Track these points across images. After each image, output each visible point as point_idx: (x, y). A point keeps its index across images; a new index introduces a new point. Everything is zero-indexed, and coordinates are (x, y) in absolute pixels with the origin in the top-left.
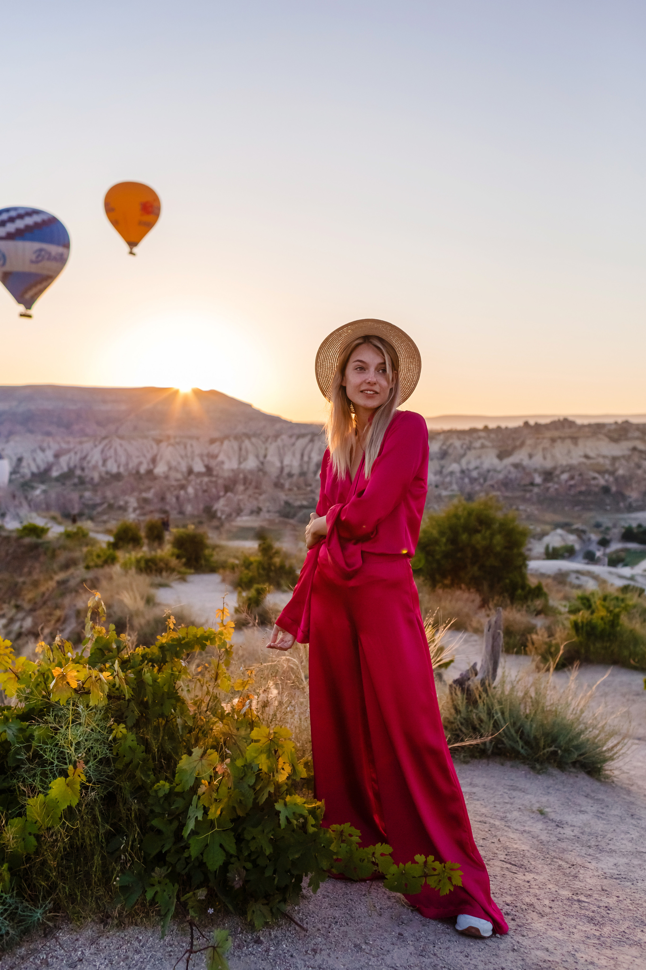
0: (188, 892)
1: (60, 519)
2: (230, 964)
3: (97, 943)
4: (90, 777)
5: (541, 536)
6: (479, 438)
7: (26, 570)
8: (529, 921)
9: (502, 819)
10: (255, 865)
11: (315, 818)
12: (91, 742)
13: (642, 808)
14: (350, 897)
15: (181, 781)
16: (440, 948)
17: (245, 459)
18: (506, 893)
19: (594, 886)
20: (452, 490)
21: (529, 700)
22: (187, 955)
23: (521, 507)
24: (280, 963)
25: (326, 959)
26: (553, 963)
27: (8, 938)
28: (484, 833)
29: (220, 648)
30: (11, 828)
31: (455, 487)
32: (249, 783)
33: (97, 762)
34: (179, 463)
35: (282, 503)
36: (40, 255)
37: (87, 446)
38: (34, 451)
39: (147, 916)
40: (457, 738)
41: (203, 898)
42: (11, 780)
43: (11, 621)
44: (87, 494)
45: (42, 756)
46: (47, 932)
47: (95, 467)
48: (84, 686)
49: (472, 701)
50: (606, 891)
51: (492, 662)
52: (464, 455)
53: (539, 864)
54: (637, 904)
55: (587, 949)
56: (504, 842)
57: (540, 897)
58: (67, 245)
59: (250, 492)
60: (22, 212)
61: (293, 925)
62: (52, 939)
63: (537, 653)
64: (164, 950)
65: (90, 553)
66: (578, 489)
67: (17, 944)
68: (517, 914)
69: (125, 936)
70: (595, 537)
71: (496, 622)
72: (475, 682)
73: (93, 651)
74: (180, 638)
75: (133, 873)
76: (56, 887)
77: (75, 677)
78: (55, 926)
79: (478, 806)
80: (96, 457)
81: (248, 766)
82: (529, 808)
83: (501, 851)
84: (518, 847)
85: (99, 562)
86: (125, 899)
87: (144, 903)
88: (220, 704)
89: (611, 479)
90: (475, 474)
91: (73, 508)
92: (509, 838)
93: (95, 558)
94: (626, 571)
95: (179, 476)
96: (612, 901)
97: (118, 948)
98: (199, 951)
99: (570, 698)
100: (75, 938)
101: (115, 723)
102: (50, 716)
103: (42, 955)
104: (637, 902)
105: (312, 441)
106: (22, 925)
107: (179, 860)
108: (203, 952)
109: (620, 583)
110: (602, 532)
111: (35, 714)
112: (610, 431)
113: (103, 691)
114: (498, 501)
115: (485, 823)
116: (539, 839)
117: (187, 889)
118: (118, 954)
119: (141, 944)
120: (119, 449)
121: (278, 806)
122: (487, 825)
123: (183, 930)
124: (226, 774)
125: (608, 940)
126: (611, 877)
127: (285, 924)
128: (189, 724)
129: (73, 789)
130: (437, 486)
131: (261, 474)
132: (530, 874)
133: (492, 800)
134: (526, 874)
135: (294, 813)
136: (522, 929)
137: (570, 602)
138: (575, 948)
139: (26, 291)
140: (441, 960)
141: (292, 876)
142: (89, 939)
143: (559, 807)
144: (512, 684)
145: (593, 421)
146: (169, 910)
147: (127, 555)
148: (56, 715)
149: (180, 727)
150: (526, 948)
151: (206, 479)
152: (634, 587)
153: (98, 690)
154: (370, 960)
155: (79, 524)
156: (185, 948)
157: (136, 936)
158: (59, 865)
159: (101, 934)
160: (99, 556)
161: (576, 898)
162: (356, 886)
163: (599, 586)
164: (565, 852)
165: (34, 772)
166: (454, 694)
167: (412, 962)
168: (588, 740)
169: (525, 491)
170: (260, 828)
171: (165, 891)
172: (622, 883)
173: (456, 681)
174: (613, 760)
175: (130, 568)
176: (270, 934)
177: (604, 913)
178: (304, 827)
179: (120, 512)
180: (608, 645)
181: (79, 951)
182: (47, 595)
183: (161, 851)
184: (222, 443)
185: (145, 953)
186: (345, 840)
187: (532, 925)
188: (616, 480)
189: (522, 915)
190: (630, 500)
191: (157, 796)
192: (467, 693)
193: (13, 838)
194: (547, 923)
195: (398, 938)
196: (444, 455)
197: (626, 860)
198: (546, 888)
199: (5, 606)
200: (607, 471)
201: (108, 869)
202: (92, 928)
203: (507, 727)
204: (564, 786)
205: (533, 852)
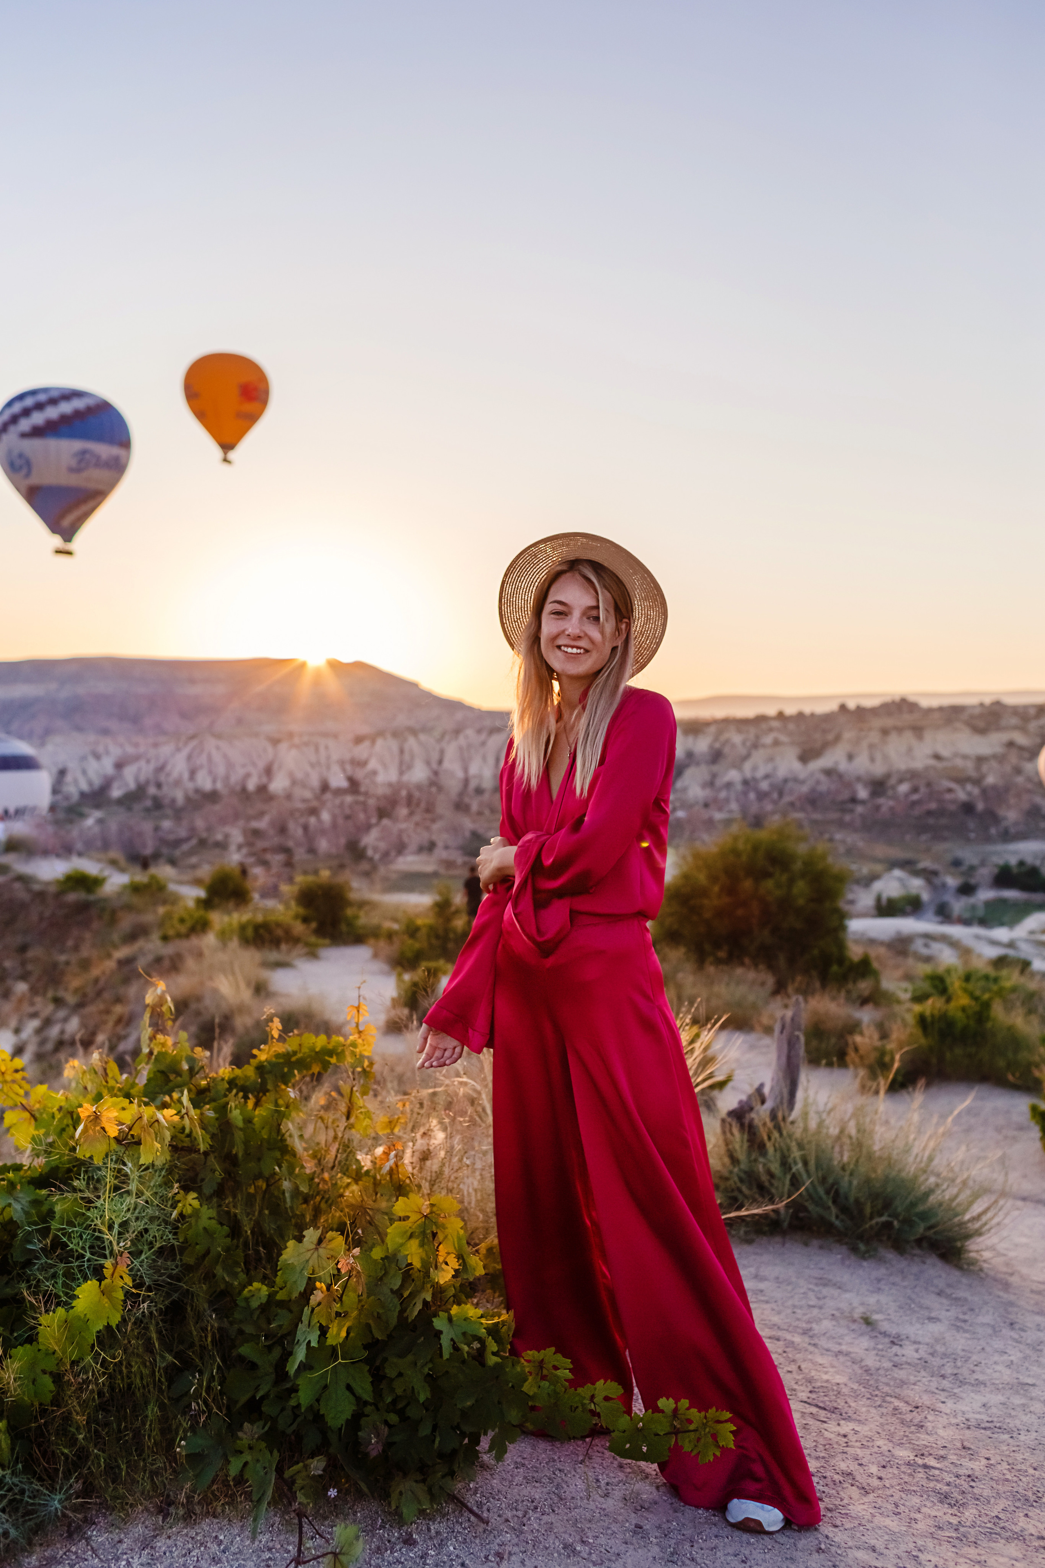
0: (298, 1463)
1: (122, 861)
3: (152, 1547)
4: (140, 1278)
5: (869, 881)
6: (771, 730)
7: (70, 943)
8: (846, 1501)
9: (805, 1332)
10: (403, 1418)
11: (498, 1340)
12: (144, 1221)
13: (1029, 1311)
14: (559, 1465)
15: (285, 1283)
16: (702, 1549)
17: (410, 767)
19: (950, 1442)
20: (730, 811)
21: (848, 1141)
23: (838, 836)
27: (7, 1541)
29: (353, 1067)
30: (12, 1363)
31: (734, 806)
32: (392, 1286)
33: (153, 1254)
34: (307, 775)
35: (467, 834)
36: (83, 460)
37: (166, 750)
38: (83, 758)
39: (232, 1503)
40: (732, 1203)
41: (320, 1472)
42: (19, 1283)
43: (47, 1022)
44: (167, 824)
45: (65, 1245)
46: (72, 1529)
47: (178, 783)
48: (131, 1132)
49: (756, 1144)
50: (969, 1449)
51: (788, 1082)
52: (747, 757)
53: (861, 1406)
54: (1019, 1470)
55: (937, 1547)
56: (807, 1371)
57: (863, 1461)
58: (125, 443)
59: (417, 818)
60: (55, 394)
61: (466, 1514)
62: (79, 1541)
63: (862, 1065)
64: (259, 1557)
65: (168, 916)
66: (925, 807)
67: (23, 1550)
68: (826, 1489)
69: (197, 1534)
70: (952, 882)
71: (793, 1019)
72: (761, 1114)
73: (152, 1075)
74: (289, 1053)
75: (210, 1431)
76: (87, 1457)
77: (116, 1118)
78: (85, 1519)
79: (768, 1312)
80: (179, 766)
81: (390, 1259)
82: (847, 1314)
83: (802, 1385)
84: (830, 1378)
85: (183, 929)
86: (197, 1475)
87: (226, 1480)
88: (354, 1157)
89: (976, 791)
90: (764, 786)
91: (144, 846)
92: (814, 1363)
93: (175, 922)
94: (1002, 934)
95: (308, 794)
96: (977, 1466)
97: (185, 1555)
98: (313, 1559)
99: (912, 1137)
100: (117, 1539)
101: (182, 1192)
102: (80, 1179)
104: (1018, 1467)
106: (30, 1520)
107: (283, 1410)
108: (320, 1560)
109: (993, 952)
110: (963, 874)
111: (57, 1177)
112: (972, 717)
113: (162, 1140)
114: (800, 827)
115: (778, 1340)
116: (863, 1364)
117: (295, 1459)
119: (222, 1547)
120: (214, 752)
121: (439, 1323)
122: (781, 1343)
123: (288, 1523)
124: (354, 1273)
125: (972, 1531)
126: (978, 1427)
127: (454, 1512)
128: (303, 1189)
129: (110, 1298)
130: (706, 805)
131: (434, 789)
132: (849, 1423)
133: (790, 1303)
134: (842, 1422)
135: (464, 1334)
136: (835, 1514)
137: (913, 983)
138: (918, 1545)
139: (63, 516)
141: (463, 1435)
142: (138, 1539)
143: (896, 1312)
144: (820, 1116)
145: (946, 702)
146: (264, 1492)
147: (226, 919)
148: (90, 1178)
149: (287, 1195)
150: (839, 1547)
151: (349, 799)
152: (1013, 958)
153: (153, 1139)
155: (153, 870)
156: (292, 1553)
157: (214, 1535)
158: (90, 1421)
159: (158, 1532)
160: (182, 921)
161: (920, 1461)
163: (960, 957)
164: (905, 1386)
165: (53, 1270)
166: (728, 1135)
168: (940, 1205)
169: (844, 811)
170: (410, 1358)
171: (258, 1461)
172: (995, 1436)
173: (731, 1113)
174: (980, 1234)
175: (231, 939)
176: (429, 1530)
177: (965, 1486)
178: (480, 1356)
179: (217, 851)
180: (973, 1050)
181: (123, 1560)
182: (102, 981)
183: (254, 1397)
184: (373, 742)
185: (228, 1562)
186: (546, 1376)
187: (850, 1507)
188: (984, 792)
189: (834, 1491)
190: (1005, 824)
191: (249, 1306)
192: (749, 1132)
193: (15, 1379)
194: (874, 1504)
195: (635, 1532)
196: (716, 756)
197: (1000, 1398)
198: (873, 1446)
199: (38, 999)
200: (968, 779)
201: (171, 1425)
202: (143, 1523)
203: (812, 1183)
204: (904, 1278)
205: (853, 1386)
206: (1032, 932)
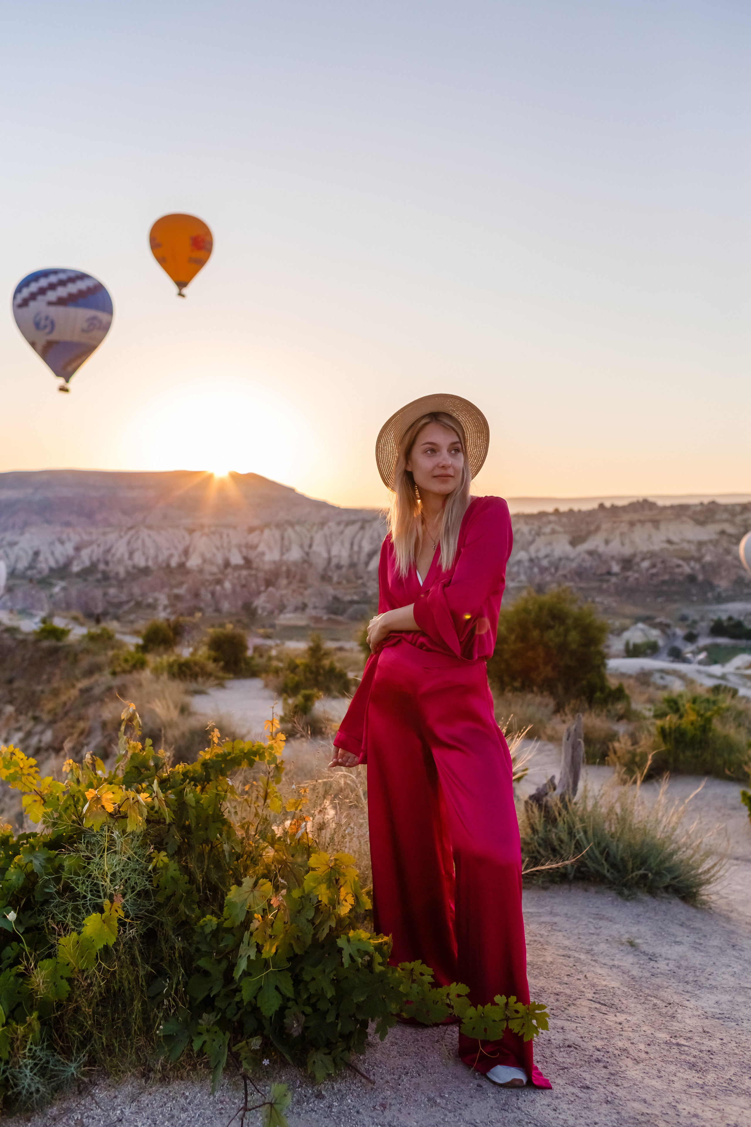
0: (240, 1041)
1: (82, 618)
2: (288, 1121)
3: (138, 1101)
4: (127, 912)
5: (620, 631)
6: (550, 522)
7: (45, 677)
8: (623, 1069)
9: (588, 952)
10: (316, 1010)
11: (382, 955)
12: (129, 873)
13: (745, 937)
14: (421, 1044)
15: (230, 915)
16: (525, 1101)
17: (288, 550)
18: (596, 1037)
19: (694, 1028)
21: (615, 817)
22: (241, 1112)
23: (598, 599)
24: (345, 1121)
25: (397, 1115)
26: (653, 1116)
27: (38, 1096)
28: (568, 968)
29: (269, 763)
30: (41, 971)
31: (523, 577)
32: (307, 917)
33: (135, 895)
34: (214, 555)
35: (330, 598)
36: (92, 324)
37: (112, 537)
38: (52, 543)
39: (194, 1068)
40: (535, 861)
41: (258, 1048)
42: (39, 916)
43: (29, 734)
44: (112, 591)
45: (73, 889)
46: (81, 1089)
47: (120, 561)
48: (121, 810)
49: (550, 819)
50: (708, 1032)
51: (572, 774)
52: (533, 542)
53: (631, 1003)
54: (744, 1047)
55: (689, 1100)
56: (591, 979)
57: (634, 1041)
58: (110, 311)
59: (294, 586)
61: (359, 1077)
62: (87, 1097)
63: (620, 764)
64: (214, 1107)
65: (116, 657)
66: (661, 578)
67: (48, 1103)
68: (609, 1060)
69: (170, 1092)
70: (680, 632)
71: (575, 730)
72: (553, 798)
73: (128, 770)
74: (225, 754)
75: (178, 1019)
76: (91, 1037)
77: (111, 799)
78: (90, 1081)
79: (560, 938)
80: (121, 549)
81: (306, 898)
82: (618, 940)
83: (588, 988)
84: (608, 984)
85: (127, 667)
86: (170, 1051)
87: (190, 1054)
88: (271, 827)
89: (697, 566)
90: (545, 563)
91: (97, 607)
92: (596, 974)
93: (122, 662)
94: (717, 669)
95: (215, 569)
96: (715, 1045)
97: (162, 1106)
98: (253, 1108)
99: (660, 814)
100: (113, 1095)
101: (156, 851)
102: (81, 843)
103: (76, 1115)
104: (743, 1045)
105: (362, 528)
106: (54, 1081)
107: (229, 1004)
108: (257, 1109)
109: (710, 683)
110: (688, 626)
111: (64, 840)
112: (695, 513)
113: (142, 815)
114: (571, 592)
115: (569, 957)
116: (630, 974)
117: (239, 1039)
118: (162, 1113)
119: (188, 1101)
120: (147, 539)
121: (341, 942)
122: (571, 959)
123: (235, 1083)
124: (282, 907)
125: (713, 1089)
126: (713, 1017)
127: (350, 1076)
128: (237, 850)
129: (109, 926)
131: (306, 566)
132: (622, 1015)
133: (576, 931)
134: (618, 1014)
135: (358, 950)
136: (616, 1077)
137: (655, 705)
138: (676, 1098)
139: (66, 363)
140: (525, 1114)
141: (357, 1021)
142: (128, 1095)
143: (652, 937)
144: (596, 799)
145: (676, 502)
146: (219, 1062)
147: (158, 659)
148: (88, 842)
149: (227, 854)
150: (620, 1100)
151: (244, 573)
152: (726, 687)
153: (136, 814)
154: (446, 1115)
155: (103, 624)
156: (237, 1105)
157: (182, 1092)
158: (94, 1013)
159: (142, 1090)
160: (126, 661)
161: (674, 1041)
162: (429, 1031)
163: (687, 686)
164: (661, 989)
165: (64, 907)
166: (530, 812)
167: (494, 1117)
168: (681, 861)
169: (601, 581)
170: (320, 967)
171: (214, 1040)
172: (726, 1023)
173: (532, 797)
174: (710, 883)
175: (162, 674)
176: (333, 1088)
177: (707, 1058)
178: (369, 965)
179: (149, 611)
180: (699, 753)
181: (118, 1110)
182: (68, 705)
183: (209, 995)
184: (262, 531)
185: (192, 1111)
186: (416, 980)
187: (626, 1073)
188: (703, 567)
189: (615, 1062)
190: (719, 590)
191: (203, 932)
192: (545, 810)
193: (43, 982)
194: (643, 1071)
195: (477, 1090)
197: (728, 997)
198: (640, 1031)
199: (22, 718)
200: (692, 558)
201: (149, 1016)
202: (132, 1084)
203: (591, 848)
204: (656, 914)
205: (624, 989)
206: (738, 668)
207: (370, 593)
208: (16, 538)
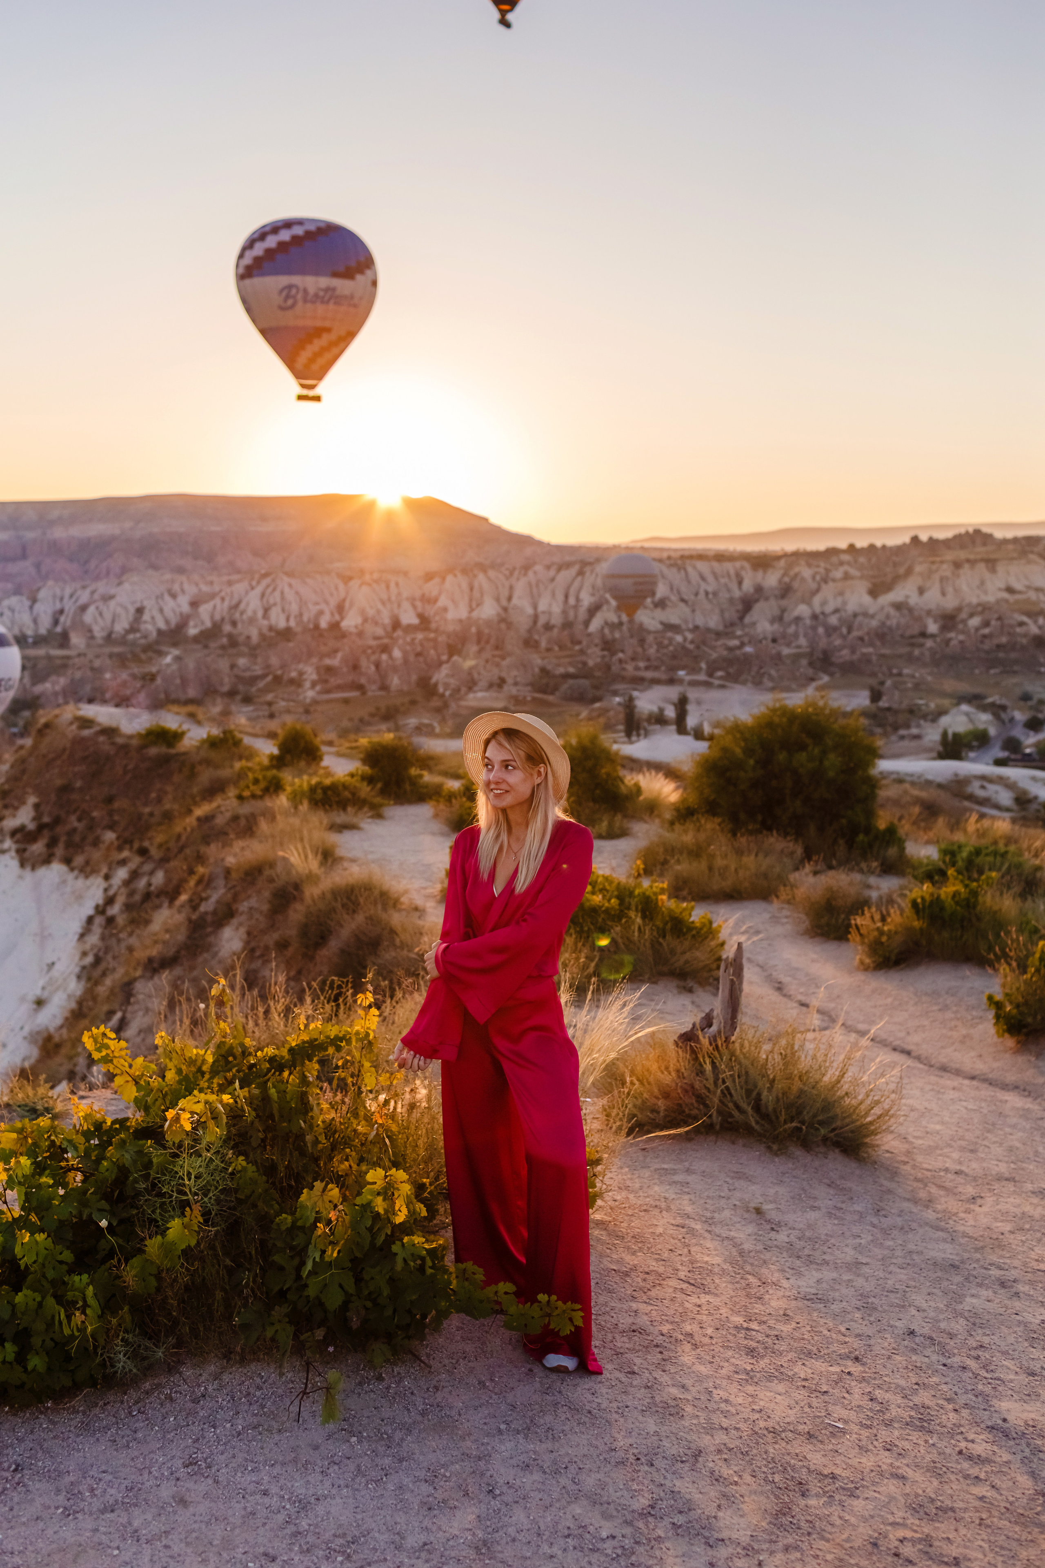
0: (307, 1332)
1: (200, 715)
3: (220, 1379)
5: (936, 716)
6: (841, 563)
7: (153, 795)
8: (679, 1354)
9: (706, 1221)
10: (375, 1304)
15: (302, 1216)
17: (479, 604)
18: (667, 1320)
19: (776, 1310)
20: (799, 647)
22: (301, 1395)
23: (907, 671)
24: (400, 1401)
25: (447, 1396)
26: (684, 1401)
27: (132, 1375)
28: (675, 1241)
31: (802, 641)
32: (366, 1226)
33: (217, 1193)
34: (379, 612)
35: (537, 670)
37: (240, 588)
38: (159, 597)
39: (269, 1354)
41: (323, 1337)
44: (242, 662)
46: (171, 1367)
47: (252, 620)
50: (788, 1315)
51: (730, 1011)
52: (818, 590)
53: (723, 1282)
55: (728, 1385)
56: (694, 1254)
57: (704, 1325)
59: (487, 654)
61: (418, 1362)
62: (175, 1375)
63: (863, 943)
64: (286, 1386)
65: (244, 773)
66: (996, 641)
67: (141, 1380)
68: (668, 1345)
69: (248, 1371)
70: (1020, 716)
75: (255, 1309)
76: (178, 1323)
78: (178, 1361)
80: (253, 604)
81: (365, 1209)
82: (746, 1204)
84: (710, 1260)
85: (257, 790)
86: (247, 1337)
87: (265, 1340)
90: (833, 620)
91: (222, 684)
92: (703, 1247)
93: (250, 780)
95: (380, 632)
96: (787, 1329)
97: (240, 1384)
98: (312, 1392)
100: (198, 1373)
101: (235, 1153)
103: (166, 1389)
105: (581, 573)
106: (145, 1363)
107: (299, 1298)
108: (316, 1392)
110: (1031, 708)
116: (740, 1247)
118: (240, 1391)
119: (263, 1380)
120: (287, 590)
121: (396, 1248)
124: (341, 1219)
125: (758, 1374)
127: (409, 1361)
129: (190, 1230)
130: (774, 641)
131: (503, 626)
132: (707, 1296)
133: (706, 1194)
134: (702, 1295)
136: (667, 1362)
138: (716, 1384)
142: (212, 1374)
143: (787, 1201)
145: (1021, 533)
146: (287, 1348)
147: (297, 779)
151: (420, 636)
154: (491, 1397)
156: (299, 1388)
157: (258, 1372)
160: (256, 779)
161: (745, 1325)
164: (765, 1265)
167: (534, 1399)
168: (849, 1109)
169: (913, 645)
170: (377, 1269)
171: (283, 1330)
172: (814, 1305)
173: (683, 1036)
175: (302, 802)
176: (393, 1371)
177: (770, 1343)
178: (422, 1269)
179: (292, 688)
181: (202, 1387)
182: (184, 838)
183: (282, 1288)
184: (444, 579)
185: (266, 1389)
187: (680, 1358)
189: (673, 1347)
191: (279, 1229)
193: (133, 1279)
194: (698, 1356)
195: (528, 1374)
196: (785, 591)
197: (834, 1275)
198: (717, 1314)
199: (125, 849)
201: (231, 1304)
202: (214, 1364)
204: (805, 1172)
205: (724, 1266)
207: (591, 663)
208: (112, 591)
